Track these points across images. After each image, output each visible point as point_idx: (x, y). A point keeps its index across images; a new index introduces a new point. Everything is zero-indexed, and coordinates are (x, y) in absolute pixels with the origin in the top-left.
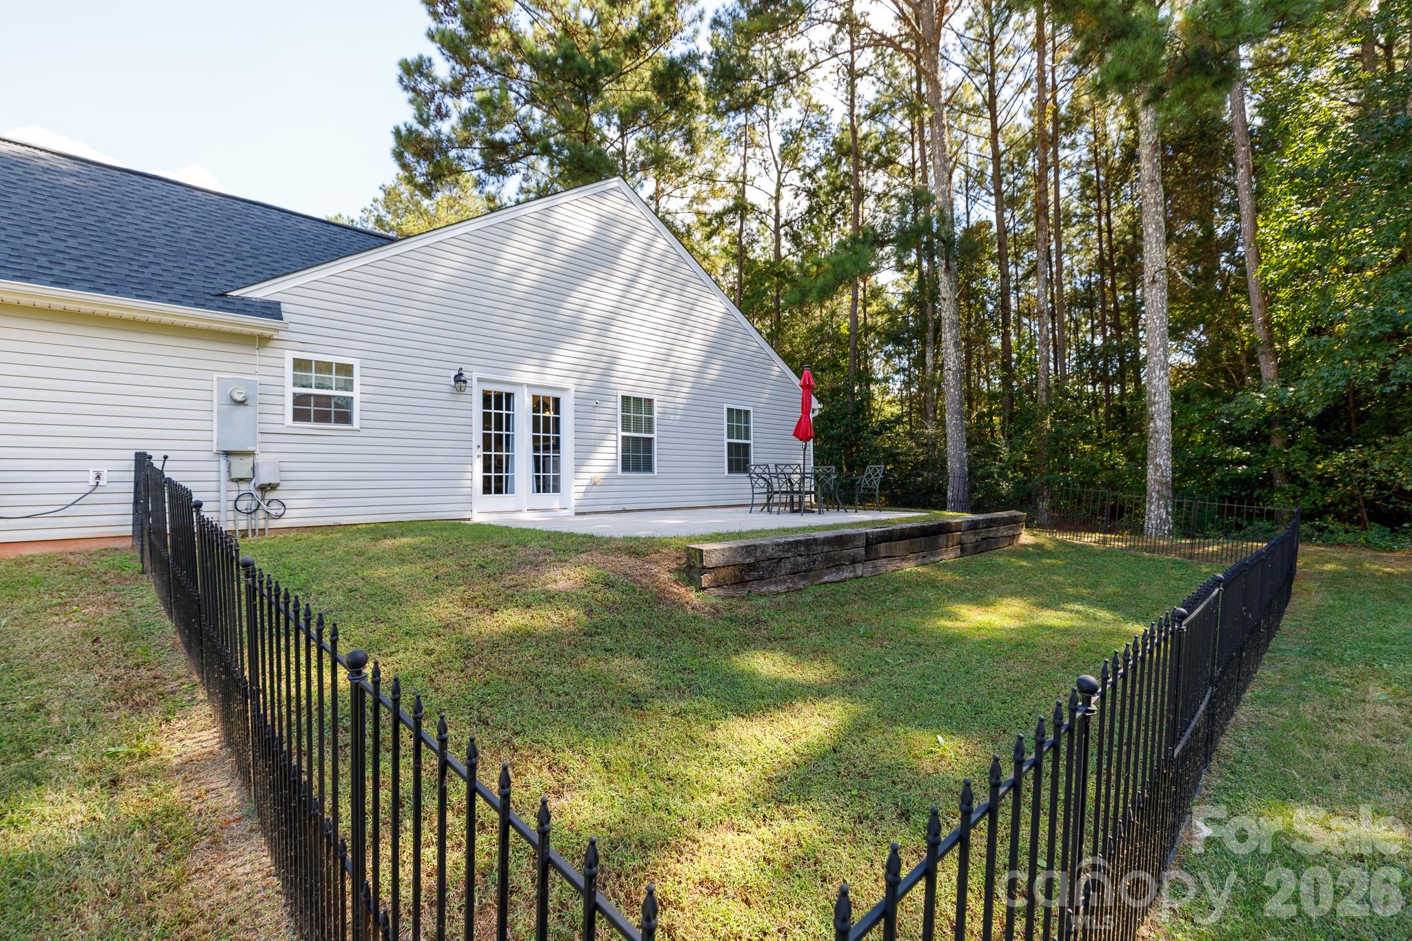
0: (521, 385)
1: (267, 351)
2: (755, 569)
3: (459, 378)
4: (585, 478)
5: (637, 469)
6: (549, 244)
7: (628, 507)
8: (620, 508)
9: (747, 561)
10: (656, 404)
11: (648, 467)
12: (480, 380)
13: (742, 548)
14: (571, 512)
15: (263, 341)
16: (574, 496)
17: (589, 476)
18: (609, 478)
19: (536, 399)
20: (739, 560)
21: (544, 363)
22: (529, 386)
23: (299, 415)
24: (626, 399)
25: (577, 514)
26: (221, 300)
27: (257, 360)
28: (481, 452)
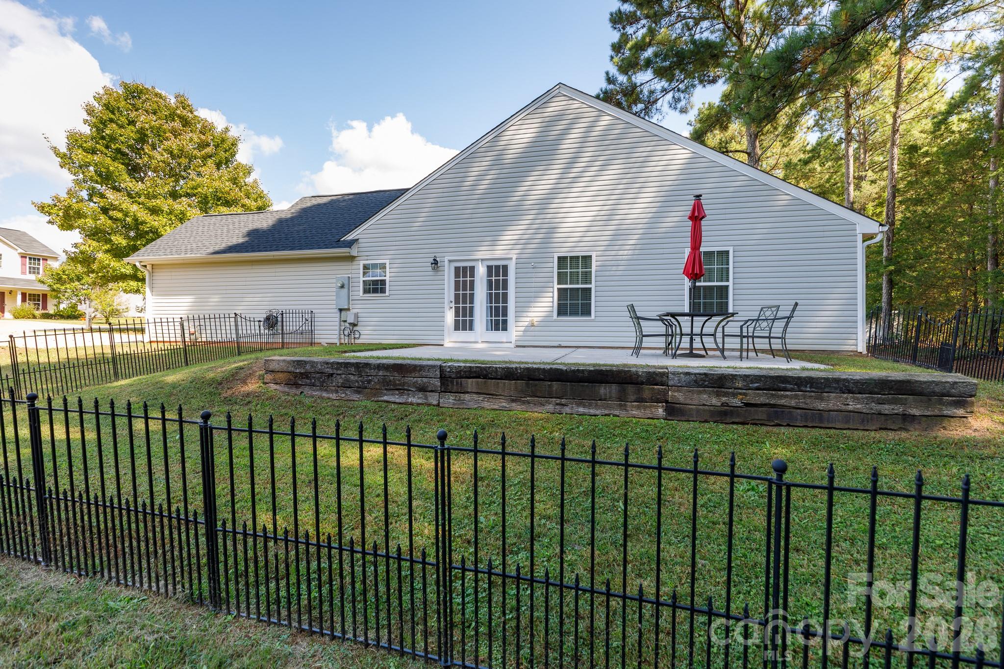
0: (478, 260)
1: (355, 263)
2: (307, 378)
3: (435, 262)
4: (525, 321)
5: (574, 313)
6: (498, 161)
7: (563, 344)
8: (556, 344)
9: (298, 371)
10: (594, 259)
11: (586, 311)
12: (450, 261)
13: (294, 361)
14: (512, 345)
15: (352, 258)
16: (515, 334)
17: (528, 319)
18: (546, 321)
19: (489, 268)
20: (291, 369)
21: (494, 243)
22: (482, 260)
23: (366, 291)
24: (562, 260)
25: (517, 346)
26: (338, 244)
27: (350, 267)
28: (453, 305)
